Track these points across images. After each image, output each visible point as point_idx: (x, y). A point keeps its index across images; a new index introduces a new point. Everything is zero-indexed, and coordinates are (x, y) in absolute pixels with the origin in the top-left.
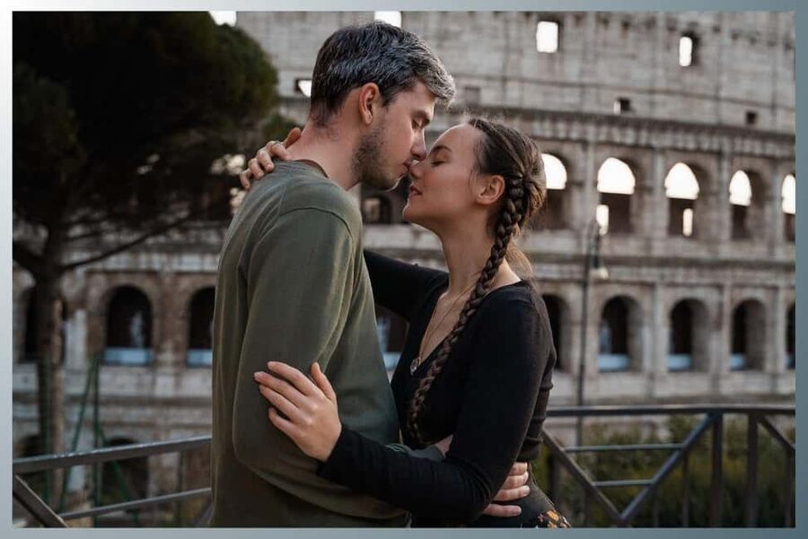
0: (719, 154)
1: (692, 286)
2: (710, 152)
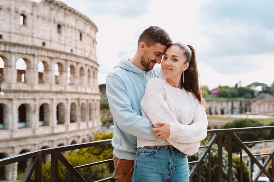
0: (34, 55)
1: (25, 99)
2: (31, 55)
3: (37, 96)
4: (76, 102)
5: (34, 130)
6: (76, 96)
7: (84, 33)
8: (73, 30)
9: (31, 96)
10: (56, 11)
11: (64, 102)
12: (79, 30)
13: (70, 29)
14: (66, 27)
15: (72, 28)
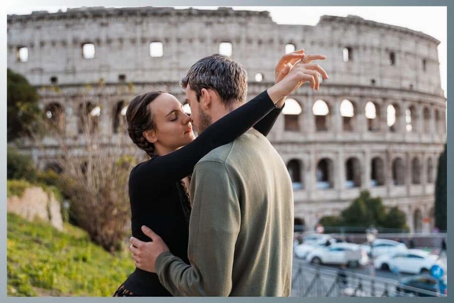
0: (306, 95)
1: (296, 153)
2: (302, 95)
3: (312, 148)
4: (383, 157)
5: (309, 193)
6: (383, 147)
7: (400, 51)
8: (376, 51)
9: (302, 149)
10: (341, 31)
11: (359, 156)
12: (387, 50)
13: (368, 51)
14: (361, 50)
15: (372, 48)
